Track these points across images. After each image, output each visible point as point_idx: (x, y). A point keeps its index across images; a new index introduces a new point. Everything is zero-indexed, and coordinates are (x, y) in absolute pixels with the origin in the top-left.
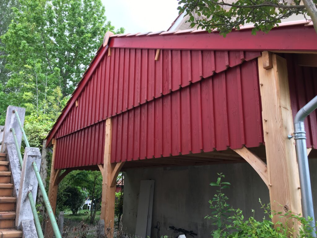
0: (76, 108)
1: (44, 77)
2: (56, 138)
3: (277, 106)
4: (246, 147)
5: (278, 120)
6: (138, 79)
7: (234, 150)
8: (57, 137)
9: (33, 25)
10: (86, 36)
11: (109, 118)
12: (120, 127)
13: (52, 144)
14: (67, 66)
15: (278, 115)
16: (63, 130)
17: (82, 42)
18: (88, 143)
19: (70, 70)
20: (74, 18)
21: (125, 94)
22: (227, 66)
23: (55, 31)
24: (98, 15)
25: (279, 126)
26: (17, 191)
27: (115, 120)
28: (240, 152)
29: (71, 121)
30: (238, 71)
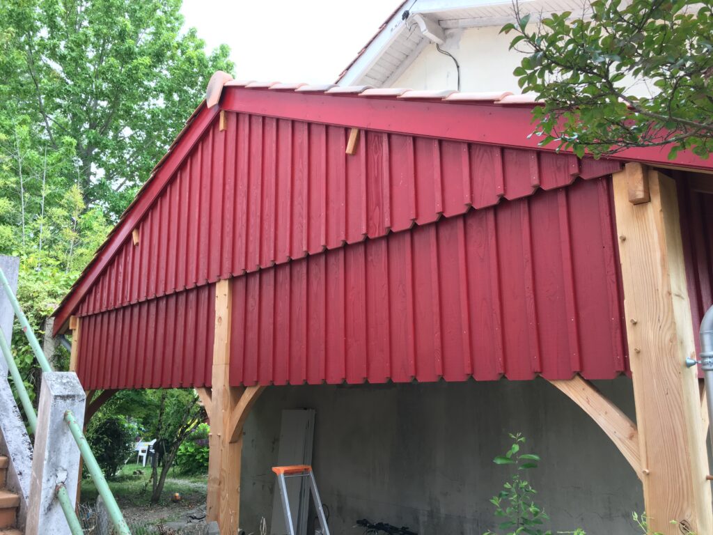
0: (134, 247)
1: (38, 161)
2: (79, 315)
3: (662, 291)
4: (582, 378)
5: (665, 326)
6: (301, 194)
7: (552, 383)
8: (81, 313)
9: (8, 32)
10: (140, 64)
11: (225, 280)
12: (253, 303)
13: (70, 328)
14: (92, 134)
15: (666, 314)
16: (98, 296)
17: (129, 76)
18: (168, 332)
19: (99, 143)
20: (108, 17)
21: (266, 226)
22: (534, 187)
23: (62, 47)
24: (165, 12)
25: (668, 338)
26: (19, 477)
27: (240, 285)
28: (566, 388)
29: (121, 278)
30: (561, 198)
